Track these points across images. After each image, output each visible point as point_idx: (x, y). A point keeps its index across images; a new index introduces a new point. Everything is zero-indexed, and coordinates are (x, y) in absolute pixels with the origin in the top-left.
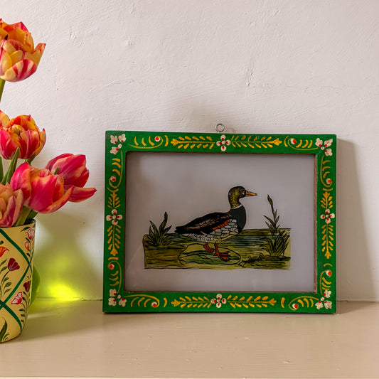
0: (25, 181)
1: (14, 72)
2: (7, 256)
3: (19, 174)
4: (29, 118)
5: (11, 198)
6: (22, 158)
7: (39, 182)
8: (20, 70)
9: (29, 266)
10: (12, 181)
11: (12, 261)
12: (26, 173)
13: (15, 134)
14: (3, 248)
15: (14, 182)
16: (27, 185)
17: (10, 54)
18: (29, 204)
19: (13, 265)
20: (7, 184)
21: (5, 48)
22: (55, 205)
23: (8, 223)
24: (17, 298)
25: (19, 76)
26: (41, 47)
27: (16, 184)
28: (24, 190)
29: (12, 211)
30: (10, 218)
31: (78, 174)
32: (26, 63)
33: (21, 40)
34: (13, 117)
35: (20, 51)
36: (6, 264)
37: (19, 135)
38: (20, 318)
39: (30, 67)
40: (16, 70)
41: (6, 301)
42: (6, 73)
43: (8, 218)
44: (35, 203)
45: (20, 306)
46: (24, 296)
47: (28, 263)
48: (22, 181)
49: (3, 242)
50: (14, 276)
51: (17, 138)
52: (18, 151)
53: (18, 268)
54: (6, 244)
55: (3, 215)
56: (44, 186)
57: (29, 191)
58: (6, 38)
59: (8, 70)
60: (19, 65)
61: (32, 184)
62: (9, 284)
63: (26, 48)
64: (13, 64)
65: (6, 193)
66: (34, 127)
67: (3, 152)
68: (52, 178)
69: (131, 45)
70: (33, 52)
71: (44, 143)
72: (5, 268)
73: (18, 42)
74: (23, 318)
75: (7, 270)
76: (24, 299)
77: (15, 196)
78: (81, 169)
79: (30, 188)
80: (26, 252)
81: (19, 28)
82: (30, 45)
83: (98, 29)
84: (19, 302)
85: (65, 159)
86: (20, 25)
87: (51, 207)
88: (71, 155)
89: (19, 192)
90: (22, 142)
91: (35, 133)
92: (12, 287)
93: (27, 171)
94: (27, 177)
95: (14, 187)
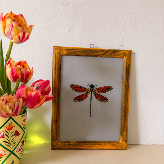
0: (23, 94)
1: (18, 38)
2: (14, 130)
3: (20, 90)
4: (25, 62)
5: (17, 103)
6: (22, 82)
7: (30, 94)
8: (21, 37)
9: (24, 133)
10: (17, 93)
11: (16, 132)
12: (24, 90)
13: (19, 70)
14: (12, 126)
15: (18, 94)
16: (25, 96)
17: (16, 29)
18: (25, 105)
19: (17, 133)
20: (14, 95)
21: (14, 25)
22: (38, 105)
23: (15, 115)
24: (19, 149)
25: (20, 40)
26: (31, 27)
27: (19, 95)
28: (23, 98)
29: (17, 109)
30: (16, 113)
31: (46, 89)
32: (24, 33)
33: (22, 22)
34: (17, 61)
35: (21, 27)
36: (14, 133)
37: (21, 70)
38: (20, 157)
39: (26, 36)
40: (19, 37)
41: (13, 150)
42: (14, 39)
43: (15, 113)
44: (28, 104)
45: (20, 152)
46: (22, 147)
47: (24, 132)
48: (22, 93)
49: (12, 123)
50: (17, 139)
51: (20, 72)
52: (20, 79)
53: (19, 135)
54: (14, 124)
55: (13, 111)
56: (33, 96)
57: (25, 99)
58: (14, 21)
59: (15, 37)
60: (21, 34)
61: (27, 95)
62: (15, 143)
63: (24, 26)
64: (18, 34)
65: (14, 100)
66: (27, 67)
67: (12, 79)
68: (37, 92)
69: (69, 31)
70: (27, 29)
71: (32, 74)
72: (13, 136)
73: (20, 23)
74: (21, 157)
75: (14, 136)
76: (22, 148)
77: (19, 101)
78: (48, 87)
79: (26, 97)
80: (23, 127)
81: (20, 17)
82: (26, 25)
83: (55, 23)
84: (20, 150)
85: (40, 82)
86: (21, 15)
87: (36, 106)
88: (43, 80)
89: (21, 99)
90: (22, 74)
91: (28, 70)
92: (16, 144)
93: (24, 88)
94: (25, 91)
95: (17, 96)
